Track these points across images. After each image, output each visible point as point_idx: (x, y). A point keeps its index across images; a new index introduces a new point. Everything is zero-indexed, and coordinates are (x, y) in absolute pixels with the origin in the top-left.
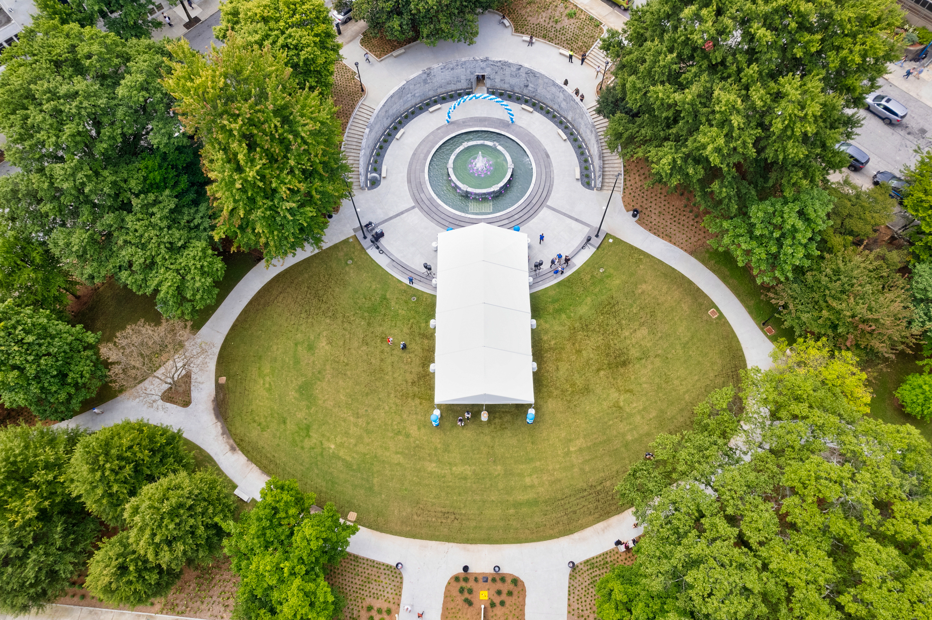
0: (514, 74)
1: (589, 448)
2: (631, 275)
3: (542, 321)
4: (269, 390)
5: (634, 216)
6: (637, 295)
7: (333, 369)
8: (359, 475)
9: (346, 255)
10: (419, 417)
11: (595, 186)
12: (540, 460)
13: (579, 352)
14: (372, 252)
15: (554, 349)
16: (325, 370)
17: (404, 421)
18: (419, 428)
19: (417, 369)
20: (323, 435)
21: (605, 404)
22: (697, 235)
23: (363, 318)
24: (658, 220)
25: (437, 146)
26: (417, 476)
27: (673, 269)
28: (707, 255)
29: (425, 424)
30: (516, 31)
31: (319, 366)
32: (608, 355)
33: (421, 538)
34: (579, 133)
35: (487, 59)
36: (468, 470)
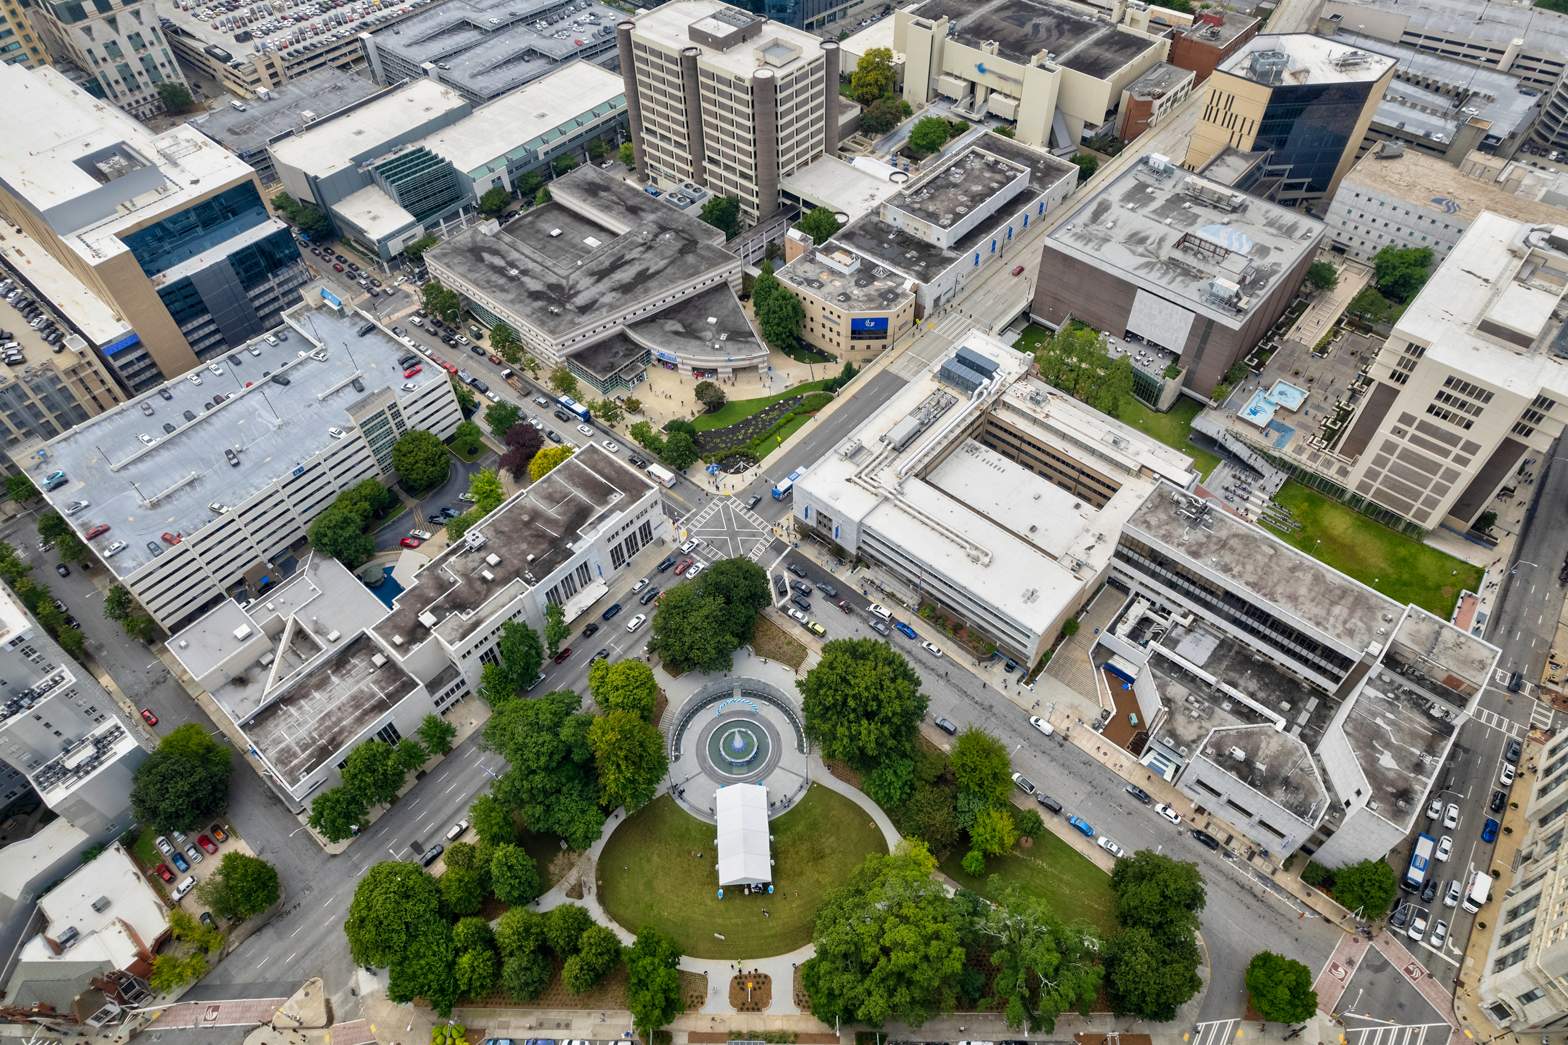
0: (756, 682)
1: (803, 904)
2: (827, 805)
3: (776, 836)
4: (628, 886)
5: (829, 769)
6: (830, 817)
7: (662, 871)
8: (681, 928)
9: (664, 804)
10: (712, 893)
11: (806, 752)
13: (797, 852)
14: (679, 801)
15: (783, 852)
16: (658, 872)
17: (704, 897)
18: (712, 899)
19: (709, 867)
20: (660, 908)
21: (811, 881)
23: (676, 841)
24: (842, 771)
25: (713, 732)
26: (712, 926)
27: (851, 800)
28: (870, 790)
29: (715, 897)
30: (757, 654)
31: (654, 870)
32: (813, 853)
33: (716, 958)
34: (795, 719)
35: (738, 677)
36: (739, 921)
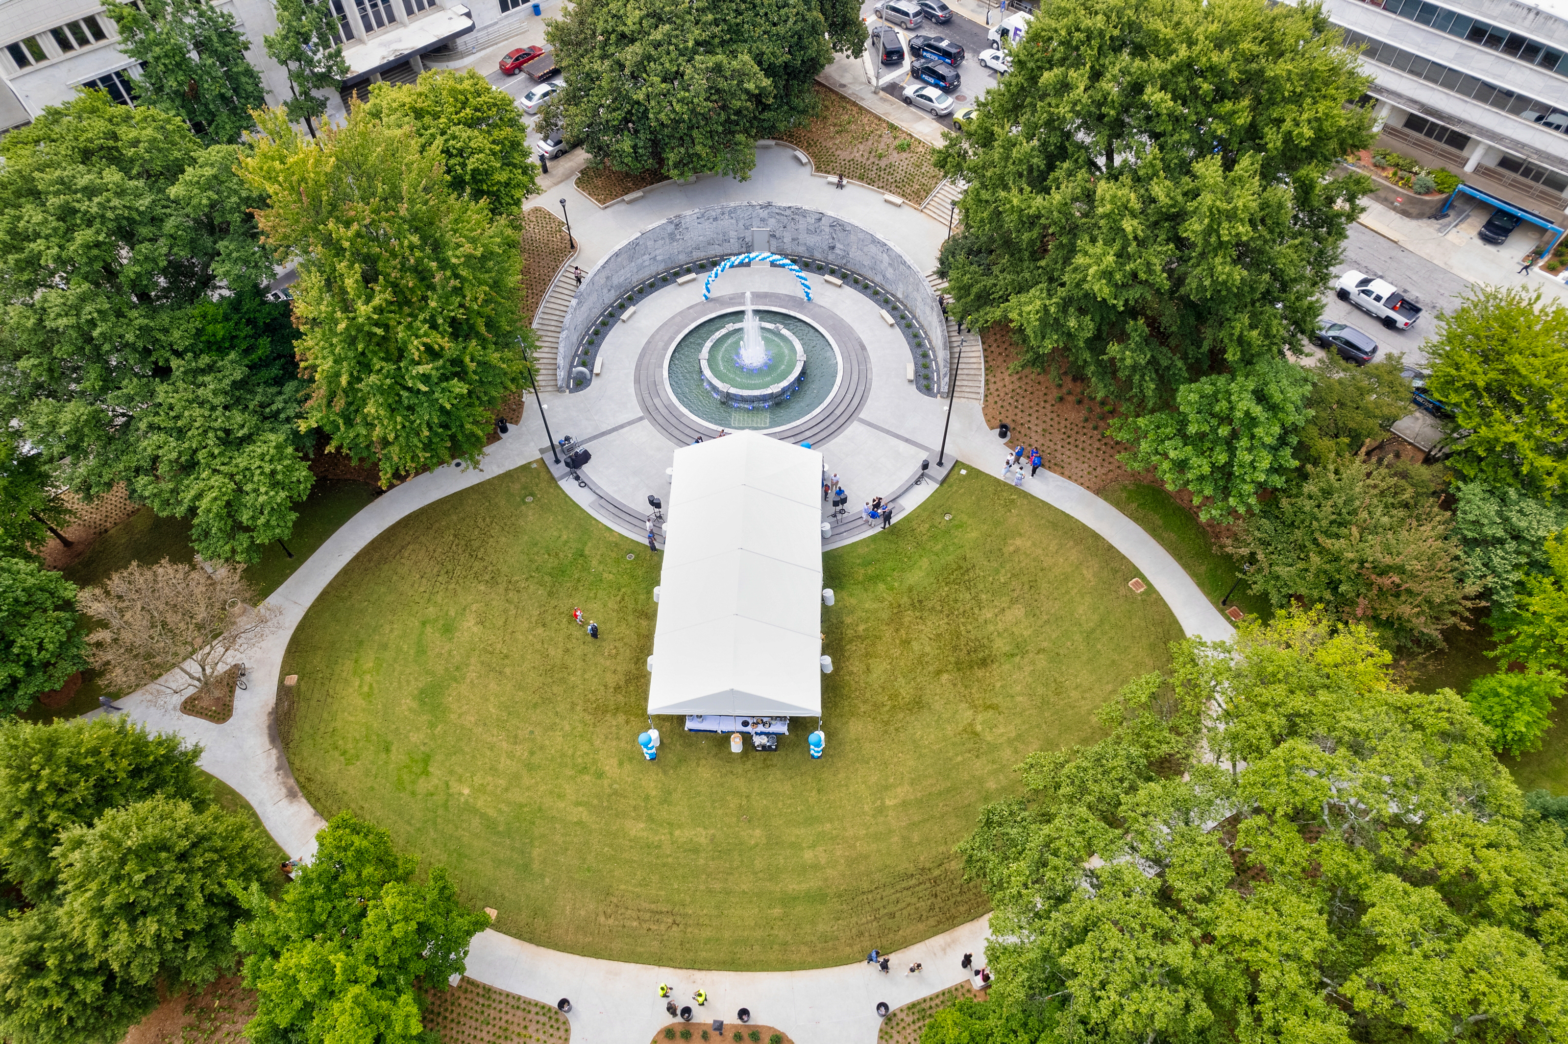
0: (812, 228)
1: (919, 802)
2: (997, 524)
3: (844, 594)
4: (369, 696)
5: (1003, 435)
6: (1006, 555)
7: (482, 663)
8: (508, 842)
9: (525, 488)
10: (623, 744)
11: (939, 392)
12: (831, 820)
13: (906, 643)
14: (569, 486)
15: (862, 638)
16: (467, 665)
17: (596, 751)
18: (621, 764)
19: (624, 665)
20: (451, 772)
21: (950, 730)
22: (1106, 464)
23: (541, 584)
24: (1041, 441)
25: (686, 331)
26: (611, 846)
27: (1068, 515)
28: (1124, 495)
29: (632, 756)
30: (818, 169)
31: (458, 658)
32: (955, 648)
33: (610, 958)
34: (914, 317)
35: (769, 205)
